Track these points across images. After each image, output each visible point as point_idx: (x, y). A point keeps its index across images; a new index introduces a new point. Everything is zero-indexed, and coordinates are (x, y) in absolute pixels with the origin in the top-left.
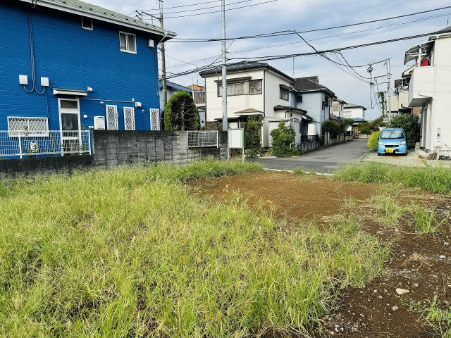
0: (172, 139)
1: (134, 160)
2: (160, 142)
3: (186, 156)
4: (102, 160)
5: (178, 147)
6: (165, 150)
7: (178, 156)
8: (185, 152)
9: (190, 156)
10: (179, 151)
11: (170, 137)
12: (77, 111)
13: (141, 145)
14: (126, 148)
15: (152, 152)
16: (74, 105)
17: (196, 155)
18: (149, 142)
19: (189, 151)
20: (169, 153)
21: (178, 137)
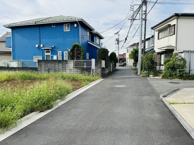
0: (66, 63)
1: (50, 70)
2: (60, 64)
3: (72, 71)
4: (40, 69)
5: (69, 67)
6: (63, 67)
7: (69, 71)
8: (72, 69)
9: (75, 71)
10: (69, 68)
11: (65, 63)
12: (50, 54)
13: (53, 65)
14: (47, 66)
15: (57, 68)
16: (49, 52)
17: (78, 71)
18: (56, 64)
19: (74, 69)
20: (64, 69)
21: (69, 63)
